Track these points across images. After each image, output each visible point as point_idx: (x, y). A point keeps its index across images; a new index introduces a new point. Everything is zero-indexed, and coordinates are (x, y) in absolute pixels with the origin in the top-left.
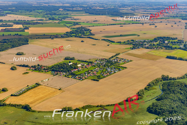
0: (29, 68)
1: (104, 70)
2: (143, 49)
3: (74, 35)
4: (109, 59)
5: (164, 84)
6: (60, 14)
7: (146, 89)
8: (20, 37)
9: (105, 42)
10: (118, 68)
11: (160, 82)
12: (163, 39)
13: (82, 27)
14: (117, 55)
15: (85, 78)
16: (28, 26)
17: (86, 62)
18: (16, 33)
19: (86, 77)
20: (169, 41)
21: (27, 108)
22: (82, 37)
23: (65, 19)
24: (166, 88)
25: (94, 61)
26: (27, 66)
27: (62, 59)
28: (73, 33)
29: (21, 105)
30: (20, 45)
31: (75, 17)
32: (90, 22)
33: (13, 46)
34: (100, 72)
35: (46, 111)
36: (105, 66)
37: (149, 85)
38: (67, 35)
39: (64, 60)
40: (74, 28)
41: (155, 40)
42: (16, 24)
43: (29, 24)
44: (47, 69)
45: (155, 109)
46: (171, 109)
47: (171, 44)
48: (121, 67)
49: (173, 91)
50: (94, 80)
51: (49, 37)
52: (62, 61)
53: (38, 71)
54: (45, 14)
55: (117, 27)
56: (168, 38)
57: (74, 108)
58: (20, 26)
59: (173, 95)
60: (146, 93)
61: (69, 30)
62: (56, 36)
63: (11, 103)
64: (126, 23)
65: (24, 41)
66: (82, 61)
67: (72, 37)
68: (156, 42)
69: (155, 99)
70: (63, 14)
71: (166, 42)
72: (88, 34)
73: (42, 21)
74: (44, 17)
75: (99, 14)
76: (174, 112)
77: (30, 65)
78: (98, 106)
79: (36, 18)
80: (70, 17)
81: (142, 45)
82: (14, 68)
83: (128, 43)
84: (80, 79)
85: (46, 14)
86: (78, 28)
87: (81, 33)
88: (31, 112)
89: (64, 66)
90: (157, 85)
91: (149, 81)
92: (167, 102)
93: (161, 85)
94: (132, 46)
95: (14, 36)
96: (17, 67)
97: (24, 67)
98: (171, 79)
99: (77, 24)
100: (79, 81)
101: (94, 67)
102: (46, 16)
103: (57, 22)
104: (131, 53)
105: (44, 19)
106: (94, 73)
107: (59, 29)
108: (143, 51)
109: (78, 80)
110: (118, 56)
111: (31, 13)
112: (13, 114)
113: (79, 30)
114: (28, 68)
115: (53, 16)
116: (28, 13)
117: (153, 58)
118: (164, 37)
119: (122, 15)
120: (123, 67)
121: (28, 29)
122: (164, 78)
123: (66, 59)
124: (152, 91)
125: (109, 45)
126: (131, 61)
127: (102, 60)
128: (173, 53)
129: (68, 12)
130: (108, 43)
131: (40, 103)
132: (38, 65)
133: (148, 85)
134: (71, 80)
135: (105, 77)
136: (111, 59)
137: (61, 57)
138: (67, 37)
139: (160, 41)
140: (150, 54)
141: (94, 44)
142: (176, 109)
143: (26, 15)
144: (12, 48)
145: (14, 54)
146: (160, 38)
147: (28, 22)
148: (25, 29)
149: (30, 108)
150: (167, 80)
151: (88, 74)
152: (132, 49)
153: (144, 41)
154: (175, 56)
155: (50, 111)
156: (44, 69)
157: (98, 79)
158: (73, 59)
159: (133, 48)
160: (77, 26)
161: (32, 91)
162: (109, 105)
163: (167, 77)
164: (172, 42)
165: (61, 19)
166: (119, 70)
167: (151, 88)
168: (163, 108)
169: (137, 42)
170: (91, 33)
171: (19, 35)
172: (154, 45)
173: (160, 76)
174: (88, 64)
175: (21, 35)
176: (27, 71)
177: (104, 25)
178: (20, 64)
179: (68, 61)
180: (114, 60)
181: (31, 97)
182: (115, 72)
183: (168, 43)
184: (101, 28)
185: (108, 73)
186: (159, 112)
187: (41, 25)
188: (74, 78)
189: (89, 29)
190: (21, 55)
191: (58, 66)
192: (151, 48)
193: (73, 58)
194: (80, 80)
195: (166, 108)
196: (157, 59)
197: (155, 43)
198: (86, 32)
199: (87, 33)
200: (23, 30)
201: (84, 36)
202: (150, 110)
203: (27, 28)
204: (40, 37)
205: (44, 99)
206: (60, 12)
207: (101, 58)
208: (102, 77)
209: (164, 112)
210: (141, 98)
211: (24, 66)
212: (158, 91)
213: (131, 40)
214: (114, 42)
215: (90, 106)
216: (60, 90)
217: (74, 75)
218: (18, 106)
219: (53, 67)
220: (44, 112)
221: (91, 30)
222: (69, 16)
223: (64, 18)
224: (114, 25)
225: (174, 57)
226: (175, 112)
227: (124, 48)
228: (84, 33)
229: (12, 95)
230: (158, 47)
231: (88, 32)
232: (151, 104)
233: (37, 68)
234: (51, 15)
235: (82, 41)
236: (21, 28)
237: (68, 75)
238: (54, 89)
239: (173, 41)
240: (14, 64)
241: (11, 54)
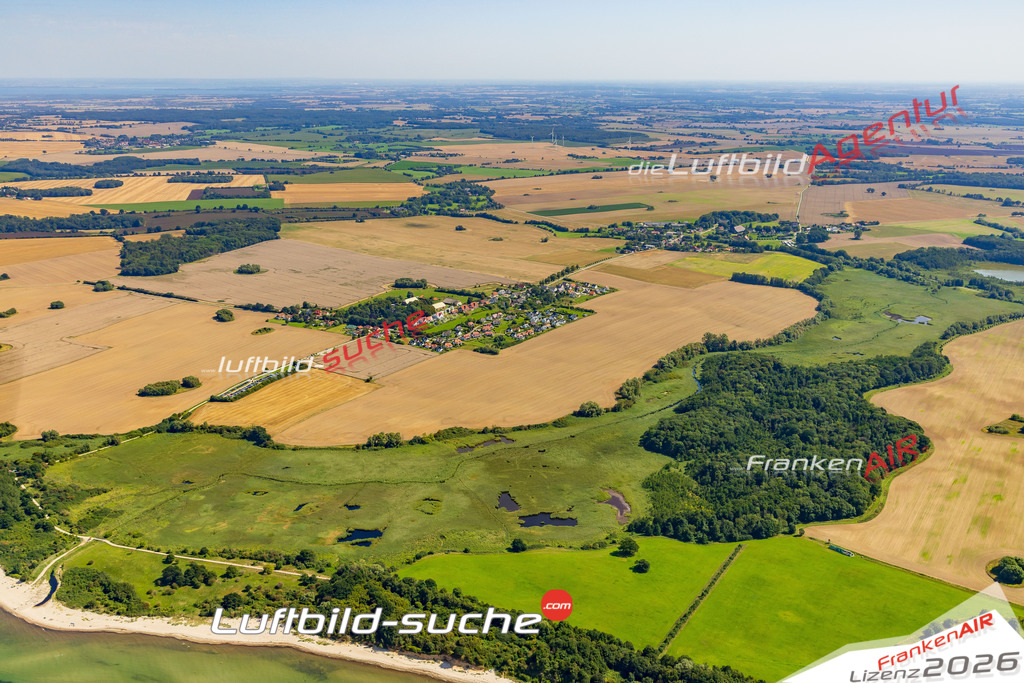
0: (275, 315)
1: (521, 319)
2: (659, 252)
3: (436, 206)
4: (541, 283)
5: (709, 361)
6: (396, 140)
7: (647, 377)
8: (254, 215)
9: (534, 229)
10: (565, 314)
11: (698, 358)
12: (728, 218)
13: (463, 180)
14: (567, 271)
15: (455, 346)
16: (281, 178)
17: (462, 293)
18: (241, 202)
19: (458, 341)
20: (748, 224)
21: (257, 437)
22: (461, 216)
23: (409, 155)
24: (711, 373)
25: (488, 292)
26: (268, 309)
27: (384, 286)
28: (431, 202)
29: (240, 429)
30: (250, 242)
31: (445, 149)
32: (494, 165)
33: (228, 246)
34: (504, 325)
35: (317, 445)
36: (522, 307)
37: (660, 366)
38: (412, 208)
39: (391, 290)
40: (436, 186)
41: (704, 222)
42: (244, 173)
43: (288, 173)
44: (333, 318)
45: (666, 439)
46: (717, 438)
47: (755, 237)
48: (578, 309)
49: (734, 383)
50: (483, 351)
51: (351, 214)
52: (384, 290)
53: (304, 324)
54: (343, 138)
55: (584, 181)
56: (748, 216)
57: (409, 437)
58: (257, 180)
59: (730, 395)
60: (648, 391)
61: (418, 191)
62: (375, 213)
63: (209, 424)
64: (615, 168)
65: (268, 228)
66: (449, 292)
67: (426, 213)
68: (706, 228)
69: (672, 408)
70: (407, 140)
71: (739, 228)
72: (480, 204)
73: (333, 162)
74: (338, 148)
75: (528, 139)
76: (723, 446)
77: (278, 305)
78: (484, 432)
79: (313, 153)
80: (428, 149)
81: (658, 238)
82: (225, 316)
83: (613, 232)
84: (437, 347)
85: (348, 140)
86: (450, 186)
87: (457, 202)
88: (270, 450)
89: (388, 307)
90: (685, 365)
91: (662, 353)
92: (705, 415)
93: (699, 365)
94: (622, 243)
95: (234, 211)
96: (235, 312)
97: (259, 312)
98: (733, 347)
99: (450, 170)
100: (435, 353)
101: (489, 312)
102: (346, 145)
103: (381, 164)
104: (617, 264)
105: (340, 154)
106: (485, 328)
107: (387, 189)
108: (658, 259)
109: (429, 352)
110: (570, 276)
111: (297, 135)
112: (213, 455)
113: (453, 193)
114: (271, 316)
115: (371, 145)
116: (286, 134)
117: (687, 281)
118: (735, 213)
119: (603, 140)
120: (582, 310)
121: (284, 189)
122: (713, 344)
123: (397, 285)
124: (667, 384)
125: (546, 241)
126: (613, 290)
127: (518, 287)
128: (755, 265)
129: (423, 132)
130: (544, 234)
131: (300, 422)
132: (305, 306)
133: (655, 367)
134: (408, 352)
135: (519, 341)
136: (548, 285)
137: (383, 279)
138: (410, 215)
139: (720, 225)
140: (677, 269)
141: (498, 236)
142: (731, 437)
143: (278, 142)
144: (223, 251)
145: (229, 270)
146: (723, 214)
147: (285, 165)
148: (272, 188)
149: (269, 438)
150: (723, 350)
151: (465, 332)
152: (622, 252)
153: (667, 227)
154: (761, 273)
155: (330, 445)
156: (325, 318)
157: (494, 349)
158: (421, 285)
159: (628, 249)
160: (448, 179)
161: (280, 385)
162: (519, 429)
163: (723, 340)
164: (758, 229)
165: (398, 155)
166: (570, 319)
167: (663, 375)
168: (691, 433)
169: (642, 228)
170: (491, 200)
171: (251, 210)
172: (697, 238)
173: (698, 339)
174: (469, 302)
175: (256, 210)
176: (267, 326)
177: (540, 173)
178: (244, 303)
179: (404, 292)
180: (558, 287)
181: (273, 404)
182: (554, 327)
183: (745, 232)
184: (528, 184)
185: (532, 330)
186: (678, 448)
187: (326, 174)
188: (418, 344)
189: (486, 189)
190: (251, 273)
191: (370, 308)
192: (687, 250)
193: (423, 281)
194: (436, 350)
195: (698, 433)
196: (700, 283)
197: (702, 233)
198: (475, 198)
199: (478, 200)
200: (264, 194)
201: (467, 212)
202: (649, 443)
203: (278, 187)
204: (319, 214)
205: (315, 410)
206: (396, 132)
207: (515, 280)
208: (509, 340)
209: (692, 447)
210: (627, 407)
211: (257, 308)
212: (686, 383)
213: (624, 224)
214: (564, 230)
215: (460, 429)
216: (368, 381)
217: (418, 336)
218: (229, 431)
219: (352, 310)
220: (311, 449)
221: (493, 192)
222: (424, 144)
223: (407, 153)
224: (571, 172)
225: (756, 277)
226: (728, 446)
227: (597, 249)
228: (467, 201)
229: (213, 400)
230: (709, 245)
231: (482, 197)
232: (655, 423)
233: (302, 315)
234: (362, 140)
235: (460, 228)
236: (257, 187)
237: (399, 337)
238: (349, 381)
239: (763, 225)
240: (227, 301)
241: (220, 270)
